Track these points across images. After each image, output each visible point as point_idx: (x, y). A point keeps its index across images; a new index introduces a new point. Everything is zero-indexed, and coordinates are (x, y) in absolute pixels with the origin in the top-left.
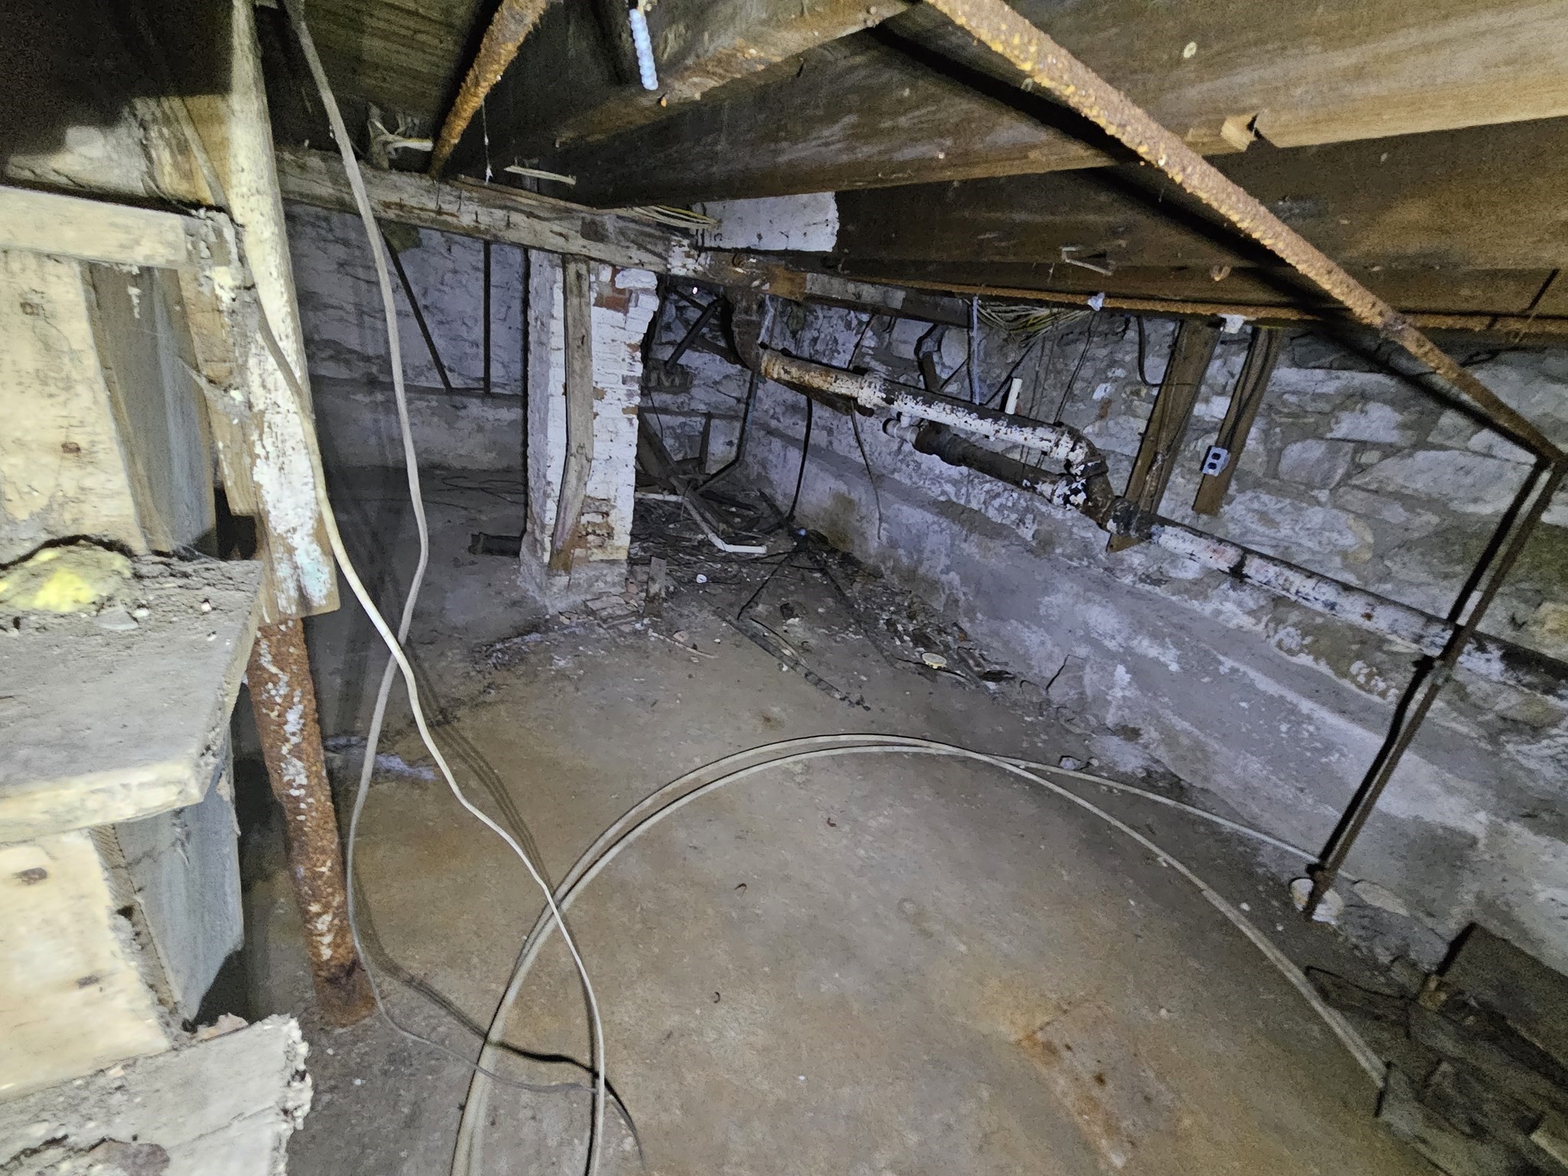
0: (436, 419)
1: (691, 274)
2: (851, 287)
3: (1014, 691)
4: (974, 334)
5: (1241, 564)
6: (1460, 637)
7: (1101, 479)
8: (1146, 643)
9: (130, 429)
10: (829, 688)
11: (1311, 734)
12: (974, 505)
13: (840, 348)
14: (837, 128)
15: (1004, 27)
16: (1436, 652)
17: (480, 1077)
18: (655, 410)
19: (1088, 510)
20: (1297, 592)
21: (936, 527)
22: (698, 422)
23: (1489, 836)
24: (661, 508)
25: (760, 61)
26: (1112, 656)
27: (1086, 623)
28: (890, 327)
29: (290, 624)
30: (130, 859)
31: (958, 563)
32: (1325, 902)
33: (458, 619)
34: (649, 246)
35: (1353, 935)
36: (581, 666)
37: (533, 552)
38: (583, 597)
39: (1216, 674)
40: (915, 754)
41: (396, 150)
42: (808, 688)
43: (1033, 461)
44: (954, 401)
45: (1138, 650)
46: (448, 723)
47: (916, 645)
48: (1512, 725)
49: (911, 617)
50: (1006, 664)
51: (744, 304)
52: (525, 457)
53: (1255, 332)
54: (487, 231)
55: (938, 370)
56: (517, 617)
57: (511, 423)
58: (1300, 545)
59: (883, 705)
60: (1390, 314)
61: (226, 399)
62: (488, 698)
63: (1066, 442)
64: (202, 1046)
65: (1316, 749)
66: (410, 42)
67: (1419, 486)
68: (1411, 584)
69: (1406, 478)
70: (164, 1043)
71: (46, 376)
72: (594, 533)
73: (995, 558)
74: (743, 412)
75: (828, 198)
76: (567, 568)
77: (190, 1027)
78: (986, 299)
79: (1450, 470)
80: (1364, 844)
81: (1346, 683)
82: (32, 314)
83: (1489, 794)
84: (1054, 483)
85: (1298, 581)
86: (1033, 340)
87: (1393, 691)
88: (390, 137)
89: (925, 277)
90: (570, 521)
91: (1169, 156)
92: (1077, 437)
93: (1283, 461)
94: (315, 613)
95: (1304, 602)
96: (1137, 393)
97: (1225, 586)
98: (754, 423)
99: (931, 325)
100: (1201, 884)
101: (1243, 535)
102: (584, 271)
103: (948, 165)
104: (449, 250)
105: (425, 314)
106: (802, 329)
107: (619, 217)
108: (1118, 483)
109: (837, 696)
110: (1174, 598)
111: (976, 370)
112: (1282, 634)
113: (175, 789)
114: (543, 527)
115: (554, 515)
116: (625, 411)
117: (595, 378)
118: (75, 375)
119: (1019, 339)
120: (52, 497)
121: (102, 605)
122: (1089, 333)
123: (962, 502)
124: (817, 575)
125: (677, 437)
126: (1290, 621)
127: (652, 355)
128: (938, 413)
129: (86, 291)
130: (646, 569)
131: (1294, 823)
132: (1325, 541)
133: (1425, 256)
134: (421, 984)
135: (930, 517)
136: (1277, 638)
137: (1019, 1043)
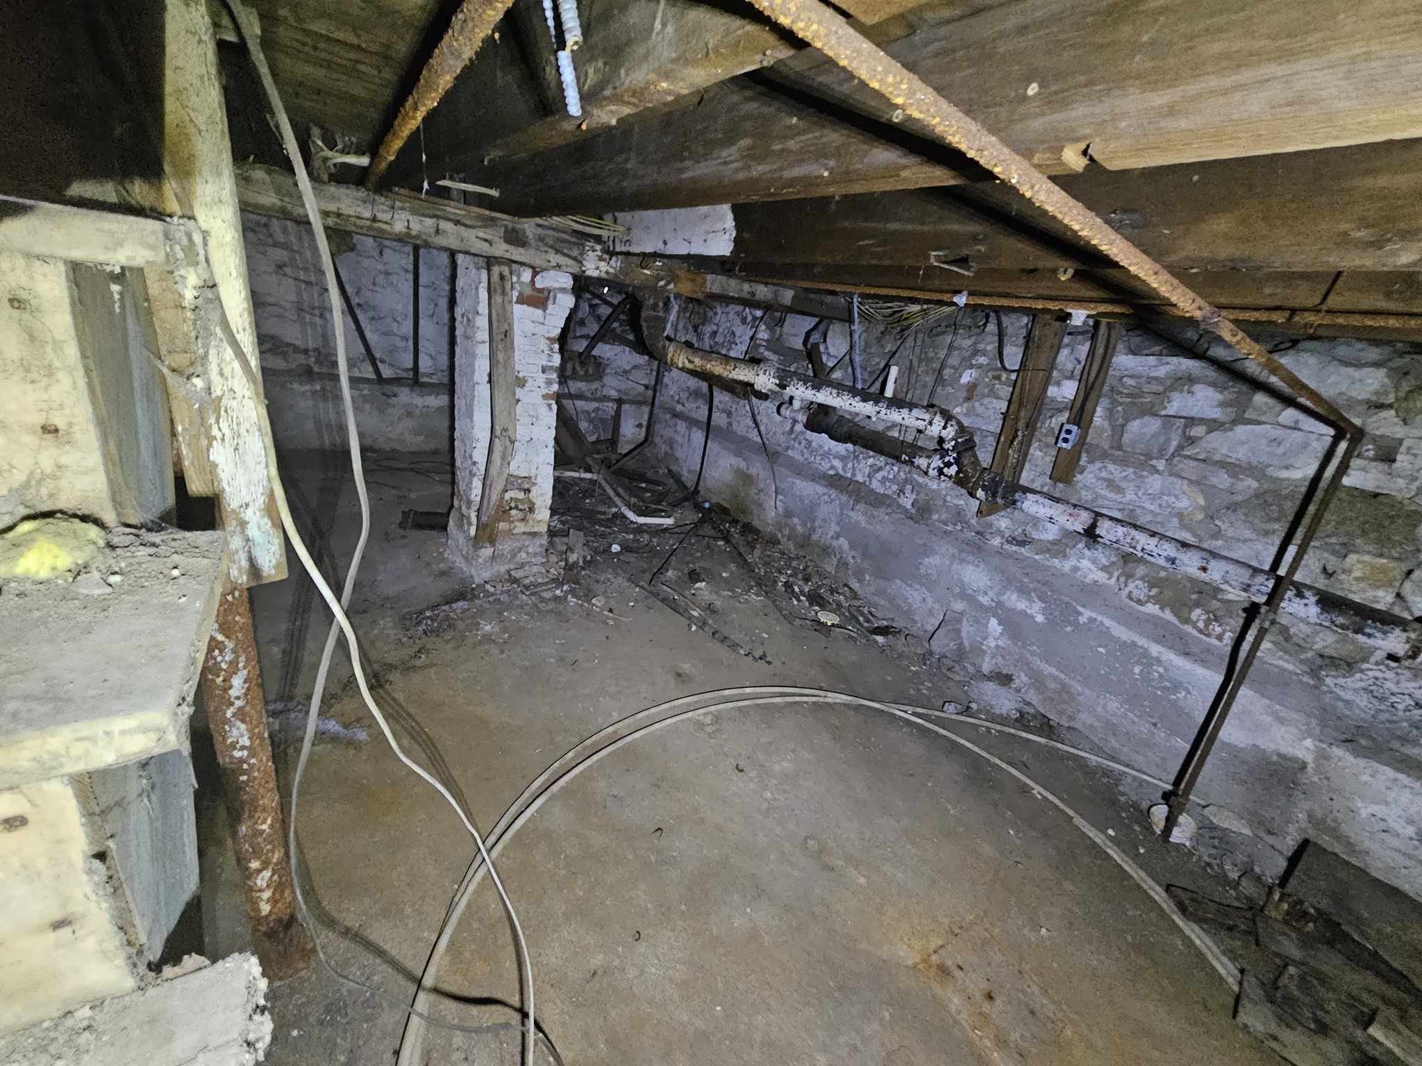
0: (367, 406)
1: (603, 275)
2: (746, 287)
3: (900, 644)
4: (856, 327)
5: (1094, 526)
6: (1281, 585)
7: (970, 453)
8: (1014, 597)
9: (104, 413)
10: (734, 646)
11: (1161, 675)
12: (860, 478)
13: (738, 341)
14: (734, 149)
15: (880, 69)
16: (1262, 599)
17: (415, 1020)
18: (571, 396)
19: (960, 481)
20: (1143, 550)
21: (826, 498)
22: (610, 408)
23: (1316, 760)
24: (577, 485)
25: (669, 92)
26: (987, 610)
27: (962, 581)
28: (781, 322)
29: (237, 593)
30: (103, 806)
31: (847, 529)
32: (1180, 825)
33: (390, 590)
34: (565, 251)
35: (1205, 853)
36: (505, 630)
37: (460, 526)
38: (507, 567)
39: (1076, 624)
40: (814, 703)
41: (335, 165)
42: (714, 646)
43: (910, 438)
44: (839, 387)
45: (1008, 604)
46: (381, 686)
47: (811, 604)
48: (1329, 661)
49: (807, 579)
50: (893, 620)
51: (652, 301)
52: (452, 440)
53: (1097, 325)
54: (418, 237)
55: (824, 359)
56: (445, 586)
57: (439, 409)
58: (1143, 508)
59: (783, 659)
60: (1208, 309)
61: (188, 386)
62: (418, 663)
63: (938, 421)
64: (166, 984)
65: (1164, 687)
66: (352, 71)
67: (1240, 455)
68: (1238, 540)
69: (1229, 449)
70: (130, 983)
71: (30, 364)
72: (516, 508)
73: (881, 525)
74: (651, 398)
75: (725, 210)
76: (492, 541)
77: (155, 967)
78: (865, 296)
79: (1264, 441)
80: (1210, 771)
81: (1188, 628)
82: (18, 308)
83: (1314, 722)
84: (929, 457)
85: (1142, 539)
86: (906, 333)
87: (1228, 634)
88: (329, 154)
89: (813, 278)
90: (495, 497)
91: (1020, 176)
92: (948, 417)
93: (1125, 435)
94: (265, 581)
95: (1150, 558)
96: (998, 378)
97: (1081, 545)
98: (661, 407)
99: (817, 319)
100: (1071, 813)
101: (1094, 500)
102: (506, 272)
103: (832, 181)
104: (381, 254)
105: (358, 311)
106: (703, 324)
107: (539, 225)
108: (985, 456)
109: (742, 652)
110: (1037, 557)
111: (858, 359)
112: (1131, 586)
113: (153, 736)
114: (469, 503)
115: (479, 492)
116: (545, 397)
117: (517, 367)
118: (56, 363)
119: (895, 331)
120: (32, 473)
121: (78, 572)
122: (954, 326)
123: (849, 475)
124: (721, 543)
125: (591, 421)
126: (1138, 575)
127: (568, 347)
128: (826, 397)
129: (70, 288)
130: (565, 540)
131: (1150, 754)
132: (1164, 504)
133: (1232, 261)
134: (356, 935)
135: (820, 489)
136: (1127, 590)
137: (915, 966)
